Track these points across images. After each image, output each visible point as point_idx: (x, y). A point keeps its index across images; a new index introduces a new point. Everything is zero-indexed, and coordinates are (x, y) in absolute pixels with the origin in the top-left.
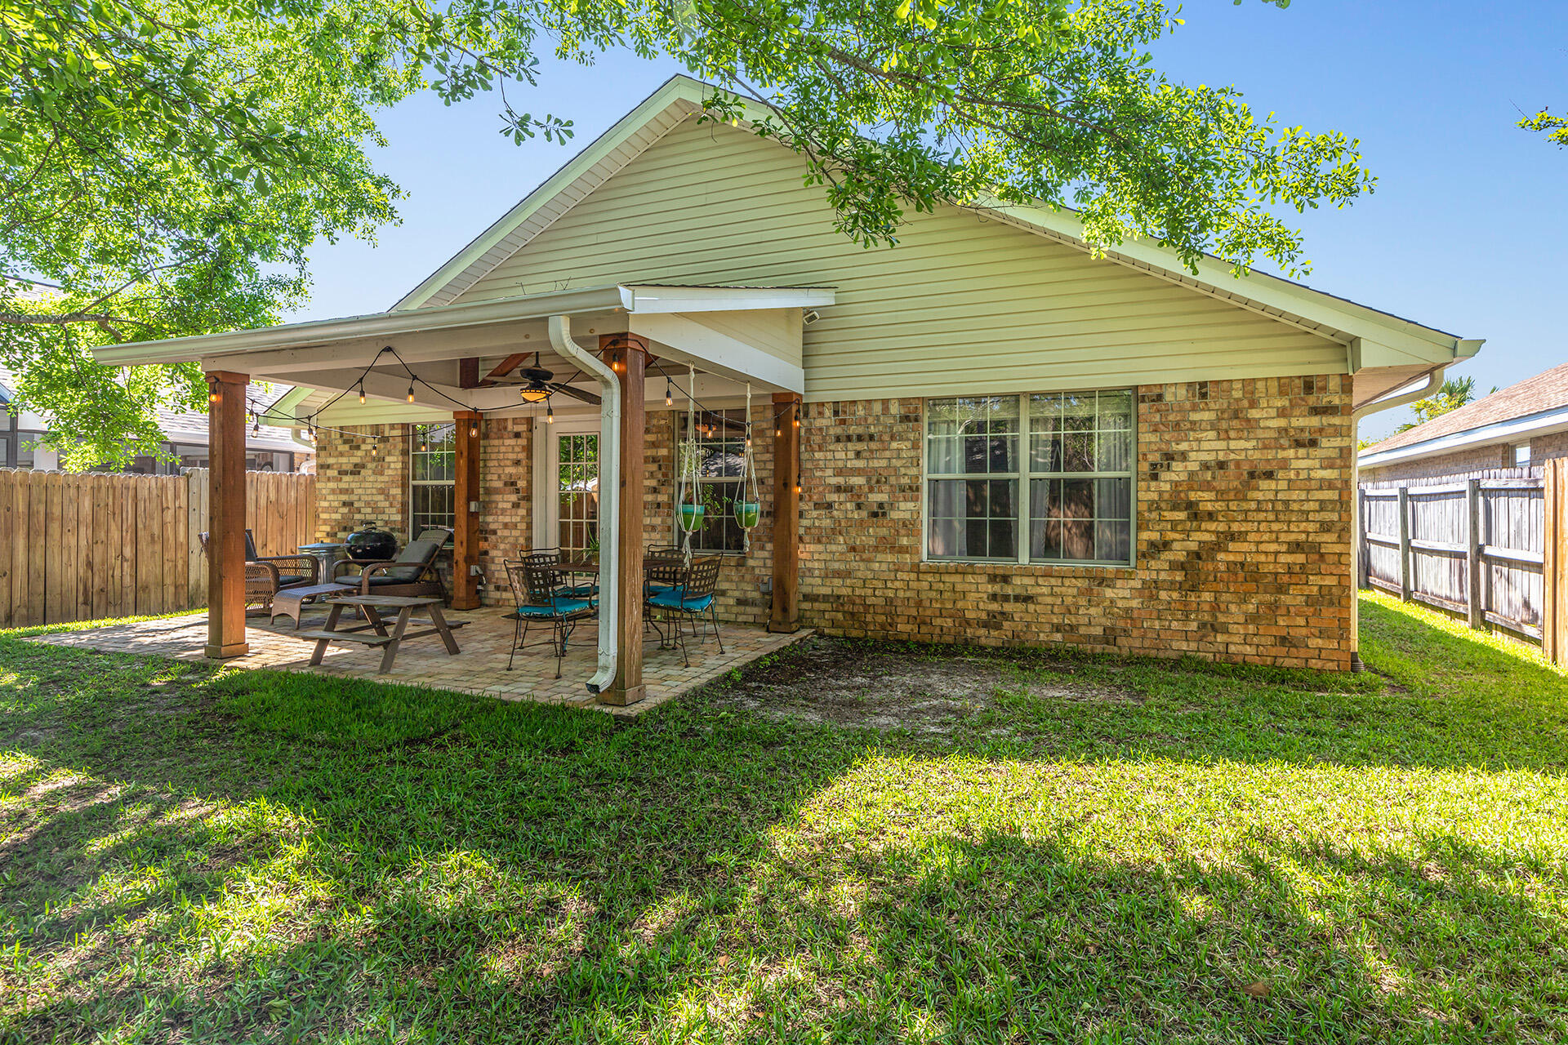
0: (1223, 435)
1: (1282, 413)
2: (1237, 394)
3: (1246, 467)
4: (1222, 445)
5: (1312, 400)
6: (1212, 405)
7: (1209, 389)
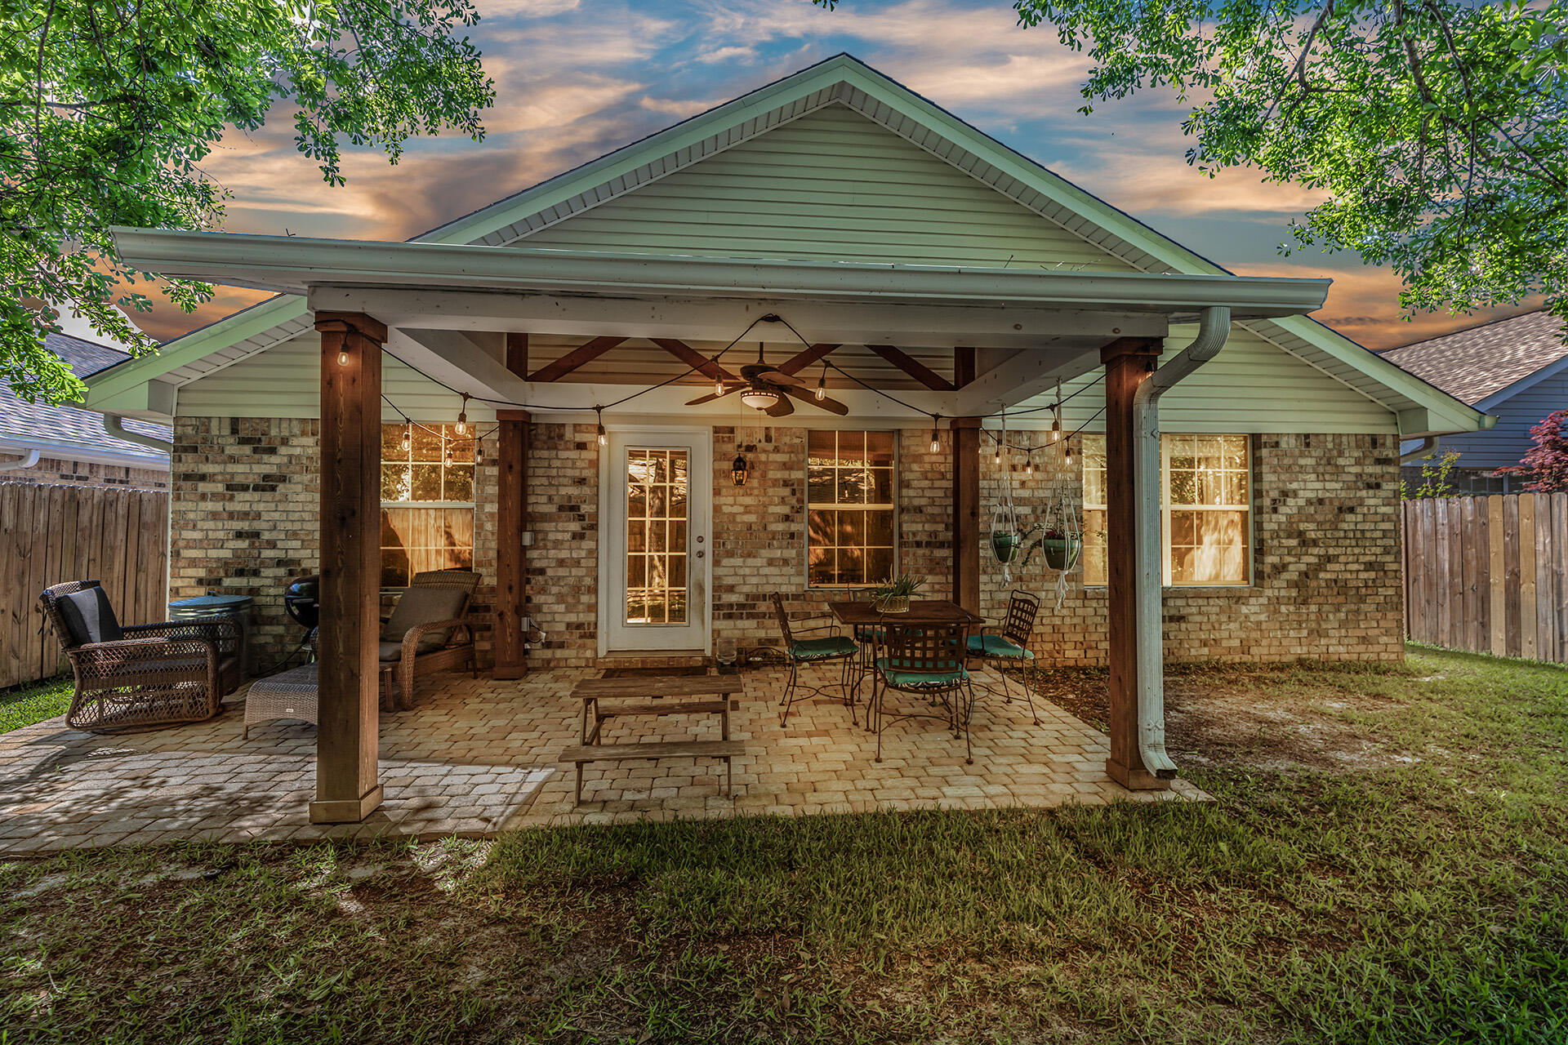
0: (1321, 478)
1: (1358, 462)
2: (1330, 445)
3: (1336, 503)
4: (1319, 485)
5: (1376, 453)
6: (1313, 454)
7: (1312, 440)
